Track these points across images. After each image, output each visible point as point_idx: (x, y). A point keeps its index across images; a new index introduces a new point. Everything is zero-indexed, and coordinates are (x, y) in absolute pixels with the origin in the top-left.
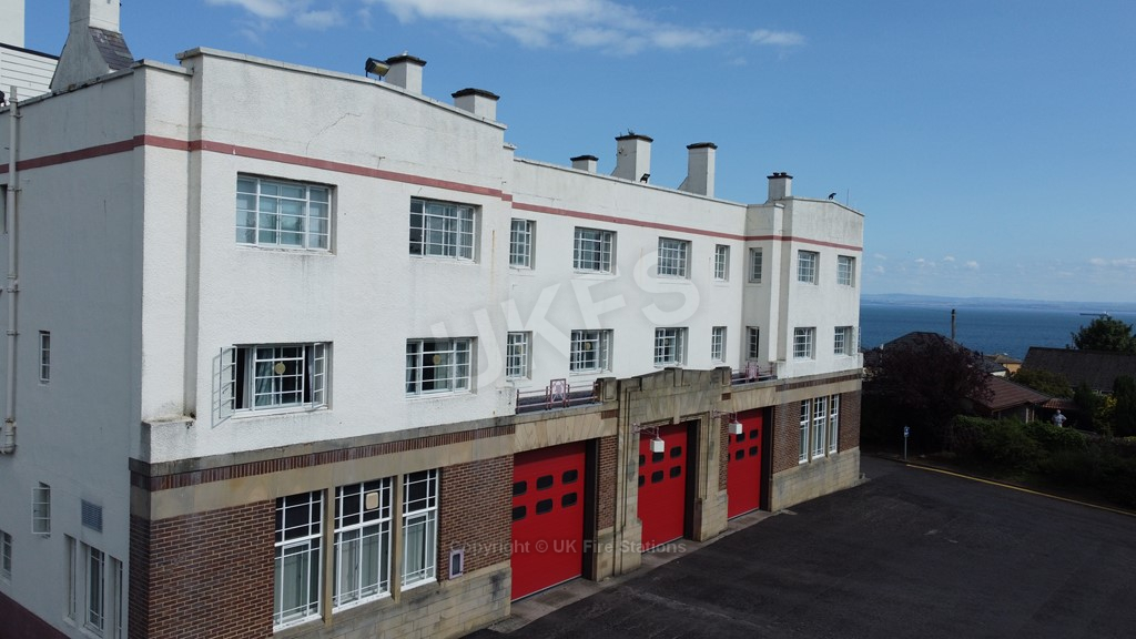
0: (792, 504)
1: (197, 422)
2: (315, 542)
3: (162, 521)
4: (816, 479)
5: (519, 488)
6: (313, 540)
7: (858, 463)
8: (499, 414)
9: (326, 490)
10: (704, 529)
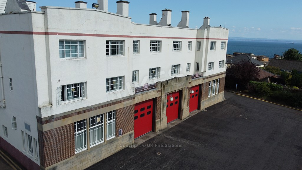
0: (206, 108)
1: (53, 106)
2: (85, 131)
3: (46, 131)
4: (212, 101)
5: (136, 112)
6: (84, 131)
7: (223, 95)
8: (130, 95)
9: (87, 119)
10: (183, 117)
